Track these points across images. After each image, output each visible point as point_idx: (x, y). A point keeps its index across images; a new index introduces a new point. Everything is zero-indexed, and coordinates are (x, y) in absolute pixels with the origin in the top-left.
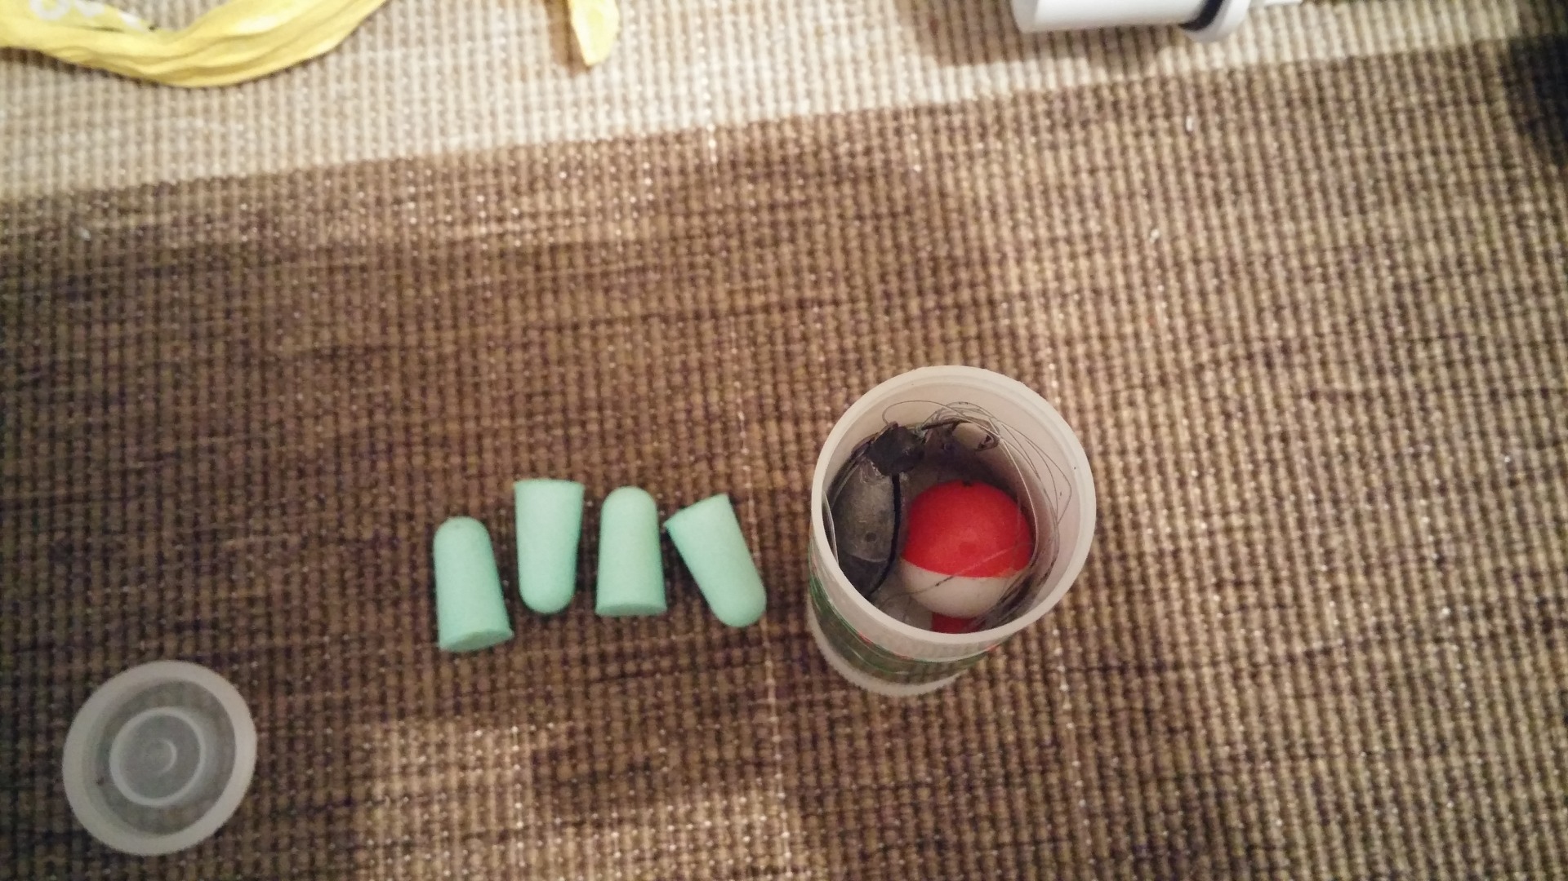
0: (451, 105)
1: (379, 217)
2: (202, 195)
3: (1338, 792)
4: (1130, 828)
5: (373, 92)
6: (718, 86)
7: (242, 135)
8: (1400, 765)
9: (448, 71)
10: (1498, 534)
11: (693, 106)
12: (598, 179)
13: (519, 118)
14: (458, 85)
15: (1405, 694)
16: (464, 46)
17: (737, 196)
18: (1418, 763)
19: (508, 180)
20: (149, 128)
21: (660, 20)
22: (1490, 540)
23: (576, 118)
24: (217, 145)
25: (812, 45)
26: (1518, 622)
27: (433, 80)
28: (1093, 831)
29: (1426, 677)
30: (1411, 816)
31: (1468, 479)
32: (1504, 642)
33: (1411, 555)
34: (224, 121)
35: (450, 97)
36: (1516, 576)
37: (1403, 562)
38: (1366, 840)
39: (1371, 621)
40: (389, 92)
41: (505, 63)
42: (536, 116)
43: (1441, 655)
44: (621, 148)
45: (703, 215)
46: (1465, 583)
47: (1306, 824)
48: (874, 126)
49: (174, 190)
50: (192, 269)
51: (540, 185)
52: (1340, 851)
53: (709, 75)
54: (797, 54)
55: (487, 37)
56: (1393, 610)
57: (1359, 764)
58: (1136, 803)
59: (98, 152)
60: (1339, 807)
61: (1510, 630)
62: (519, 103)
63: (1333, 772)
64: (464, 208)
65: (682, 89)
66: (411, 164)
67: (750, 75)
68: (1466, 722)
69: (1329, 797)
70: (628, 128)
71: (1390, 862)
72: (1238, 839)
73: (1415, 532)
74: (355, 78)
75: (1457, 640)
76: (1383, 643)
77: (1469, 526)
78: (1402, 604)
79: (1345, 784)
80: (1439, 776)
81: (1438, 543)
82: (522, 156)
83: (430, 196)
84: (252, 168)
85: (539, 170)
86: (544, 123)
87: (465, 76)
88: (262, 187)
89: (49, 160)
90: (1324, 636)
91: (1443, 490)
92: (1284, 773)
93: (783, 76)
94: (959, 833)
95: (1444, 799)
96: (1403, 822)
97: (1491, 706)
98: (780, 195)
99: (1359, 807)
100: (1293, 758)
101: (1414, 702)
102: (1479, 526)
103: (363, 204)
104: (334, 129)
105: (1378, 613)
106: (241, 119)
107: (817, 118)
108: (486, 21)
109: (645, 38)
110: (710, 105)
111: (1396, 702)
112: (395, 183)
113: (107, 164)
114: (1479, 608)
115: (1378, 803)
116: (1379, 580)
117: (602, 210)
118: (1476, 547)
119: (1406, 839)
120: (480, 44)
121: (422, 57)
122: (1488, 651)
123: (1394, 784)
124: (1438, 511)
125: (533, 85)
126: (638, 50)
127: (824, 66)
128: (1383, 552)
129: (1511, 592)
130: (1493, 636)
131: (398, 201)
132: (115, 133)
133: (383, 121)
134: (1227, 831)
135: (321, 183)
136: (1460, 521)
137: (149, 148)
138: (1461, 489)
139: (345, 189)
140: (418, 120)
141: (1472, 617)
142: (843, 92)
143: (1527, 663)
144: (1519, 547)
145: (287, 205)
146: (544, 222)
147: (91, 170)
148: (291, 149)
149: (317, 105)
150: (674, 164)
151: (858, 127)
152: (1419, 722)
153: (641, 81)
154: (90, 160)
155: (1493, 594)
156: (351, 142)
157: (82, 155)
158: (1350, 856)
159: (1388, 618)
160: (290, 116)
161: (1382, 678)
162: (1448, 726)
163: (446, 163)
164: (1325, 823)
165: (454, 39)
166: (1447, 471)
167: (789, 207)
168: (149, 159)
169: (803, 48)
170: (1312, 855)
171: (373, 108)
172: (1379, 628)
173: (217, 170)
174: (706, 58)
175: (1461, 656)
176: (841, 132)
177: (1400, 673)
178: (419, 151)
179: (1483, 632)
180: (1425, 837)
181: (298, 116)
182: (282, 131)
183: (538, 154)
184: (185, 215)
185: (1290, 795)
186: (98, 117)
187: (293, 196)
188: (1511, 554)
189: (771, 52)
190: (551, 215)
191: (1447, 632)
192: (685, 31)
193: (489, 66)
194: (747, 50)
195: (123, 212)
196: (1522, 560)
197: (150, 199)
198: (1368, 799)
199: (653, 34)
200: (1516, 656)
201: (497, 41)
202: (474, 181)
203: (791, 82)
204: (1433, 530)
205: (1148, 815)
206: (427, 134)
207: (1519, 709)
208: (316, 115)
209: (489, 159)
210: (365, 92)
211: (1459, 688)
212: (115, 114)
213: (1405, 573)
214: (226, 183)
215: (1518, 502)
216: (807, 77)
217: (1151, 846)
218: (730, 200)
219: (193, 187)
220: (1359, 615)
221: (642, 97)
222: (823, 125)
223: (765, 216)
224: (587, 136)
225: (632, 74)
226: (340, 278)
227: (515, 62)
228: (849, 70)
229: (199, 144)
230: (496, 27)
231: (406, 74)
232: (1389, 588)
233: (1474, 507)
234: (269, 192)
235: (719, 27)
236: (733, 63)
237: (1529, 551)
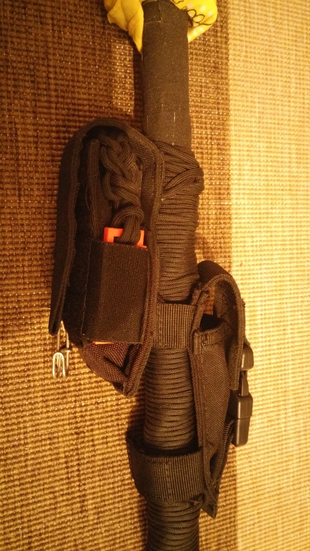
0: (242, 129)
1: (214, 103)
2: (224, 51)
3: (33, 370)
4: (26, 307)
5: (247, 106)
6: (241, 206)
7: (239, 65)
8: (40, 388)
9: (251, 129)
10: (104, 420)
11: (237, 199)
12: (219, 169)
13: (238, 148)
14: (247, 131)
15: (61, 391)
16: (257, 134)
17: (212, 209)
18: (41, 394)
19: (221, 142)
20: (243, 38)
21: (259, 192)
22: (102, 418)
23: (236, 165)
24: (237, 58)
25: (250, 235)
26: (79, 425)
27: (249, 124)
28: (26, 295)
29: (65, 397)
30: (25, 391)
31: (120, 412)
32: (74, 421)
33: (100, 394)
34: (243, 61)
35: (245, 129)
36: (92, 425)
37: (99, 392)
38: (18, 377)
39: (82, 382)
40: (247, 111)
41: (252, 146)
42: (238, 153)
43: (71, 402)
44: (228, 177)
45: (208, 198)
46: (91, 410)
47: (24, 359)
48: (227, 250)
49: (226, 43)
50: (204, 45)
51: (220, 152)
52: (16, 369)
53: (244, 204)
54: (247, 230)
55: (259, 141)
56: (85, 389)
57: (41, 376)
58: (34, 309)
59: (238, 22)
60: (29, 370)
61: (77, 422)
62: (241, 148)
63: (39, 368)
64: (215, 128)
65: (241, 196)
66: (228, 115)
67: (243, 216)
68: (51, 408)
69: (32, 367)
70: (232, 179)
71: (12, 384)
72: (21, 339)
73: (106, 396)
74: (251, 102)
75: (75, 407)
76: (75, 385)
77: (107, 412)
78: (87, 391)
79: (36, 372)
80: (36, 400)
81: (103, 402)
82: (228, 147)
83: (219, 118)
84: (231, 67)
85: (223, 152)
86: (236, 155)
87: (250, 134)
88: (225, 69)
89: (237, 7)
90: (78, 368)
91: (117, 405)
92: (40, 354)
93: (242, 225)
94: (28, 255)
95: (29, 401)
96: (23, 388)
97: (55, 416)
98: (212, 221)
99: (28, 376)
100: (44, 357)
101: (58, 393)
102: (107, 414)
103: (218, 99)
104: (238, 93)
105: (84, 384)
106: (244, 66)
107: (231, 234)
108: (263, 142)
109: (255, 187)
110: (236, 204)
111: (58, 388)
112: (223, 109)
113: (234, 24)
114: (84, 414)
115: (29, 381)
116: (93, 385)
117: (211, 169)
118: (101, 413)
119: (18, 389)
120: (257, 139)
121: (255, 122)
122: (71, 416)
123: (35, 386)
124: (112, 403)
125: (246, 153)
126: (252, 185)
127: (244, 237)
128: (101, 387)
129: (88, 423)
130: (75, 417)
131: (218, 109)
132: (243, 28)
133: (240, 108)
134: (24, 336)
135: (225, 87)
136: (109, 409)
137: (238, 37)
138: (117, 410)
139: (223, 94)
140: (239, 118)
141: (81, 412)
142: (237, 242)
143: (68, 427)
144: (100, 426)
145: (220, 76)
146: (210, 151)
147: (233, 19)
148: (234, 80)
149: (245, 90)
150: (222, 192)
151: (228, 245)
152: (52, 394)
153: (244, 185)
154: (236, 20)
155: (87, 418)
156: (235, 98)
157: (238, 17)
158: (14, 372)
159: (83, 387)
160: (243, 81)
161: (66, 385)
162: (51, 403)
163: (227, 125)
164: (24, 365)
165: (259, 132)
166: (123, 406)
167: (208, 223)
168: (235, 37)
169: (249, 232)
170: (15, 360)
171: (243, 106)
172: (80, 384)
173: (230, 57)
174: (248, 204)
175: (70, 408)
176: (227, 240)
177: (67, 390)
178: (231, 117)
179: (77, 415)
180: (18, 395)
181: (243, 83)
182: (240, 78)
183: (228, 152)
184: (219, 45)
185: (33, 355)
186: (247, 24)
187: (222, 78)
188: (98, 424)
189: (248, 223)
190: (211, 154)
191: (78, 404)
192: (256, 199)
193: (251, 141)
194: (250, 216)
195: (221, 27)
196: (97, 426)
197: (225, 35)
198: (31, 378)
199: (256, 190)
200: (69, 424)
201: (258, 144)
202: (222, 132)
203: (240, 227)
204: (107, 401)
205: (30, 313)
206: (235, 120)
207: (54, 424)
208: (243, 89)
209: (227, 137)
210: (248, 104)
211: (61, 407)
212: (248, 29)
213: (95, 393)
214: (227, 59)
215: (113, 426)
216: (241, 232)
217: (20, 313)
218: (211, 207)
219: (227, 49)
220: (84, 379)
221: (240, 185)
222: (229, 235)
223: (206, 216)
224: (231, 167)
225: (246, 182)
226: (199, 89)
227: (252, 149)
228: (242, 244)
229: (238, 53)
230: (261, 145)
231: (251, 117)
232: (91, 388)
233: (112, 413)
234: (224, 71)
235: (256, 209)
236: (247, 211)
237: (99, 429)
